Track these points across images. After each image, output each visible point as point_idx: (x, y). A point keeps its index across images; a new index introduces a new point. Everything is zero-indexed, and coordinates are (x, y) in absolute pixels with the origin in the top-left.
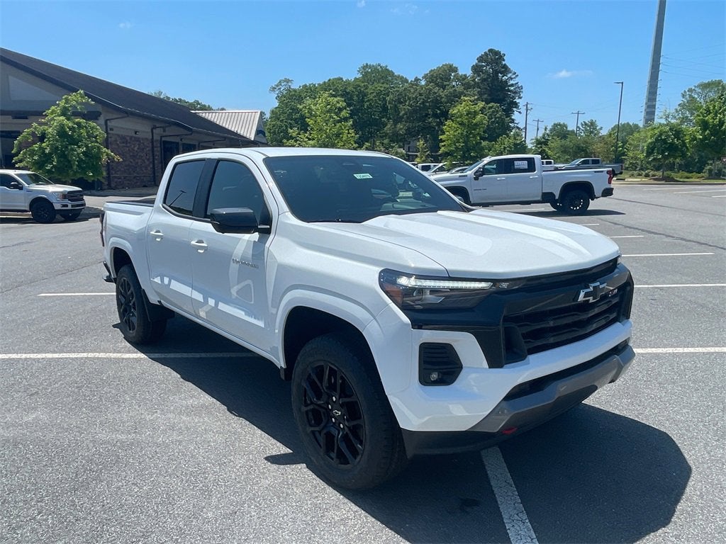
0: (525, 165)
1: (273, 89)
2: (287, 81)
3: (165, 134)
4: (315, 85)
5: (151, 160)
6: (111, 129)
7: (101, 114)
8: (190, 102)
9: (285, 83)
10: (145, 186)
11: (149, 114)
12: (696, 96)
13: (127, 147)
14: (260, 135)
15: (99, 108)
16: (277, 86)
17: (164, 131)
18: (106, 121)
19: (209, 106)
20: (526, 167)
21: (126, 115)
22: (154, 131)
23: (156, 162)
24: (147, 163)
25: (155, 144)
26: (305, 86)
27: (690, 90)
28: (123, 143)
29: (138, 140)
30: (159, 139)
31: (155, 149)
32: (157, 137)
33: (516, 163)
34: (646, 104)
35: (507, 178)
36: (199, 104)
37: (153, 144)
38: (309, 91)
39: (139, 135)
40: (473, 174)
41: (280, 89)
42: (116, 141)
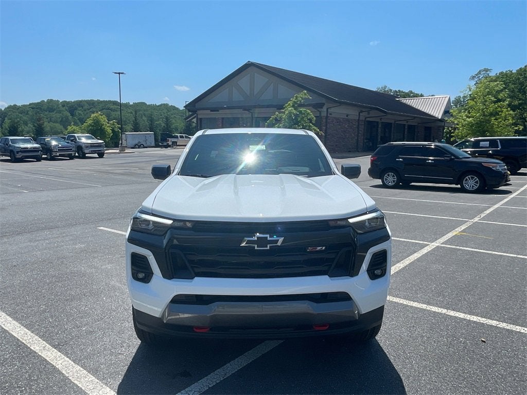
1: (473, 78)
2: (486, 70)
3: (368, 116)
4: (511, 71)
5: (356, 134)
6: (331, 114)
7: (324, 104)
8: (407, 91)
9: (484, 72)
10: (349, 152)
11: (357, 103)
13: (340, 125)
14: (447, 114)
15: (324, 101)
16: (476, 75)
17: (369, 114)
18: (327, 109)
19: (421, 94)
21: (339, 104)
22: (361, 114)
23: (360, 135)
24: (353, 135)
25: (360, 122)
26: (502, 73)
28: (338, 122)
29: (348, 120)
30: (364, 119)
31: (360, 126)
32: (362, 118)
36: (412, 93)
37: (358, 123)
38: (505, 76)
39: (350, 117)
41: (479, 77)
42: (333, 121)
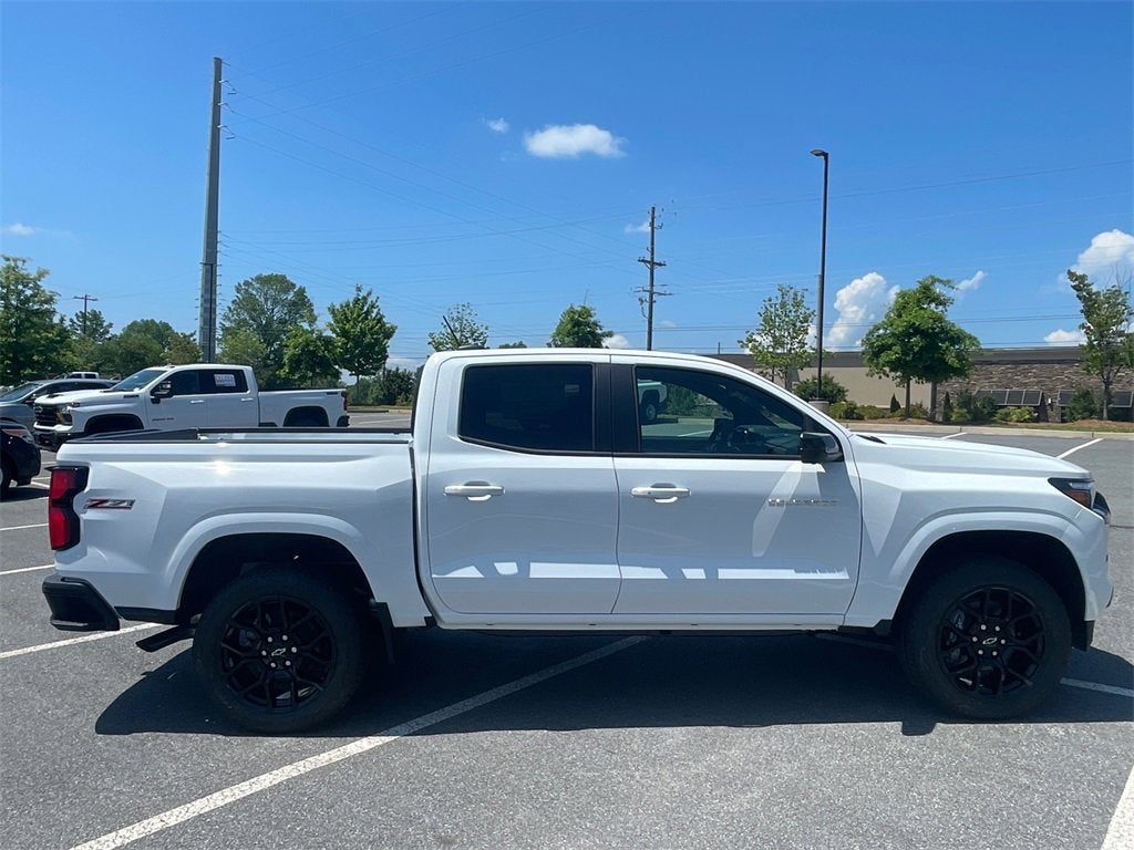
0: (230, 380)
12: (254, 292)
20: (233, 384)
27: (246, 283)
33: (217, 376)
34: (202, 296)
35: (207, 400)
40: (148, 393)
